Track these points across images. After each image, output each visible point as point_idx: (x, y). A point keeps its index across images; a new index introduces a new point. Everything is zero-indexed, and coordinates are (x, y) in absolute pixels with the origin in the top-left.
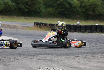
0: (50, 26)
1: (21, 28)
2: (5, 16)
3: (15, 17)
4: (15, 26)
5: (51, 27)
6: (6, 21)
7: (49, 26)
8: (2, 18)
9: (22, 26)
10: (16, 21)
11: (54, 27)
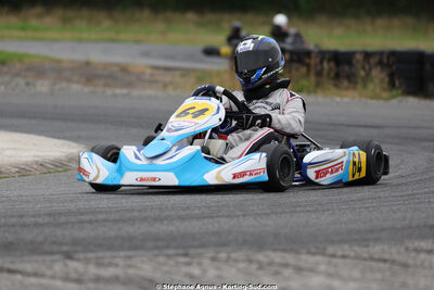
0: (325, 65)
1: (156, 82)
2: (85, 12)
3: (146, 13)
4: (124, 69)
5: (330, 69)
6: (80, 40)
7: (321, 62)
8: (65, 21)
9: (167, 69)
10: (137, 42)
11: (346, 68)
